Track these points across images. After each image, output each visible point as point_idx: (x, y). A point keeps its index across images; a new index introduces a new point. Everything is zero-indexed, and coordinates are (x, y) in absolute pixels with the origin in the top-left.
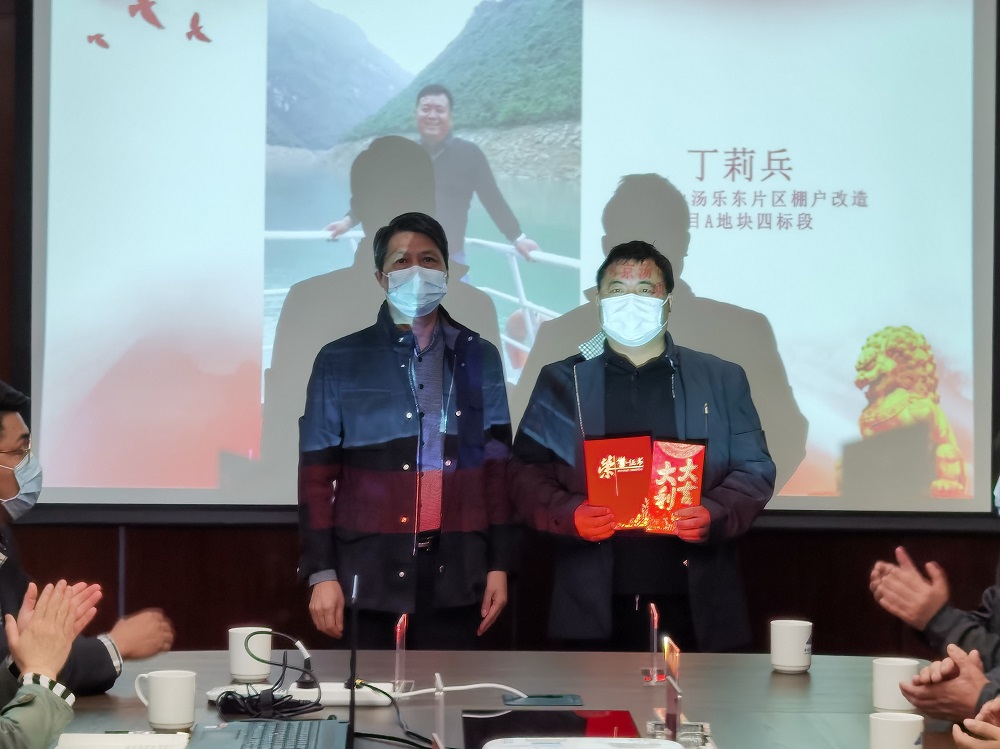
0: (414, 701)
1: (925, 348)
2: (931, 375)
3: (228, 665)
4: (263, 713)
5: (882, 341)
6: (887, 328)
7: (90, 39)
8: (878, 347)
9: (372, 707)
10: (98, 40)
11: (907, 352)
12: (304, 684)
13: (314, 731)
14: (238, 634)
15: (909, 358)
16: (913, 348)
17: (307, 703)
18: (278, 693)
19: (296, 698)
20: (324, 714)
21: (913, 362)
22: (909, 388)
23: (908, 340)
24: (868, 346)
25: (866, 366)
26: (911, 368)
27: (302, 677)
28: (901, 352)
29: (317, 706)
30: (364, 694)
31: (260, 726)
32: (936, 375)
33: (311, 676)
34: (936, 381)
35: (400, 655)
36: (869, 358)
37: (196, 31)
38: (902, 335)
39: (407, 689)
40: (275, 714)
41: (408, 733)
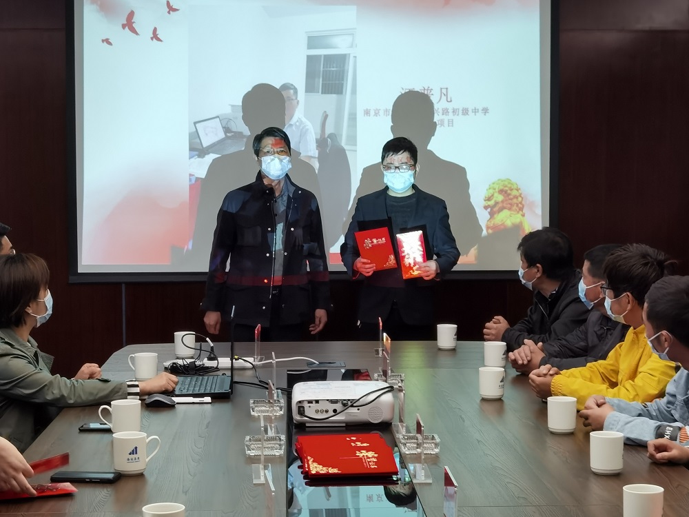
0: (264, 366)
1: (517, 190)
2: (521, 203)
3: (174, 350)
4: (190, 372)
5: (497, 187)
6: (499, 180)
7: (103, 41)
8: (495, 189)
9: (244, 369)
10: (107, 41)
11: (509, 192)
12: (210, 359)
13: (215, 381)
14: (178, 335)
15: (510, 194)
16: (511, 190)
17: (211, 367)
18: (198, 363)
19: (206, 365)
20: (220, 373)
21: (512, 197)
22: (510, 209)
23: (509, 186)
24: (490, 189)
25: (489, 199)
26: (511, 199)
27: (210, 355)
28: (506, 192)
29: (217, 369)
30: (239, 363)
31: (189, 379)
32: (523, 202)
33: (214, 355)
34: (523, 206)
35: (257, 344)
36: (490, 195)
37: (155, 36)
38: (506, 183)
39: (261, 360)
40: (196, 373)
41: (260, 381)
